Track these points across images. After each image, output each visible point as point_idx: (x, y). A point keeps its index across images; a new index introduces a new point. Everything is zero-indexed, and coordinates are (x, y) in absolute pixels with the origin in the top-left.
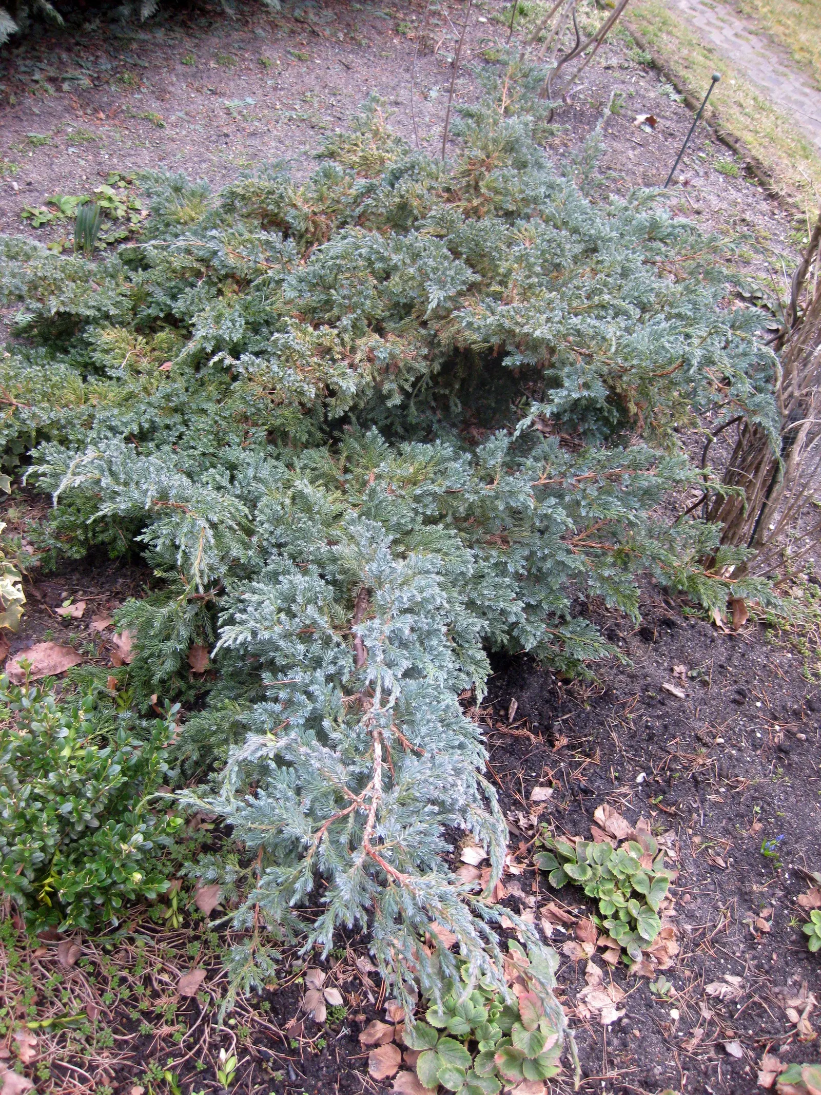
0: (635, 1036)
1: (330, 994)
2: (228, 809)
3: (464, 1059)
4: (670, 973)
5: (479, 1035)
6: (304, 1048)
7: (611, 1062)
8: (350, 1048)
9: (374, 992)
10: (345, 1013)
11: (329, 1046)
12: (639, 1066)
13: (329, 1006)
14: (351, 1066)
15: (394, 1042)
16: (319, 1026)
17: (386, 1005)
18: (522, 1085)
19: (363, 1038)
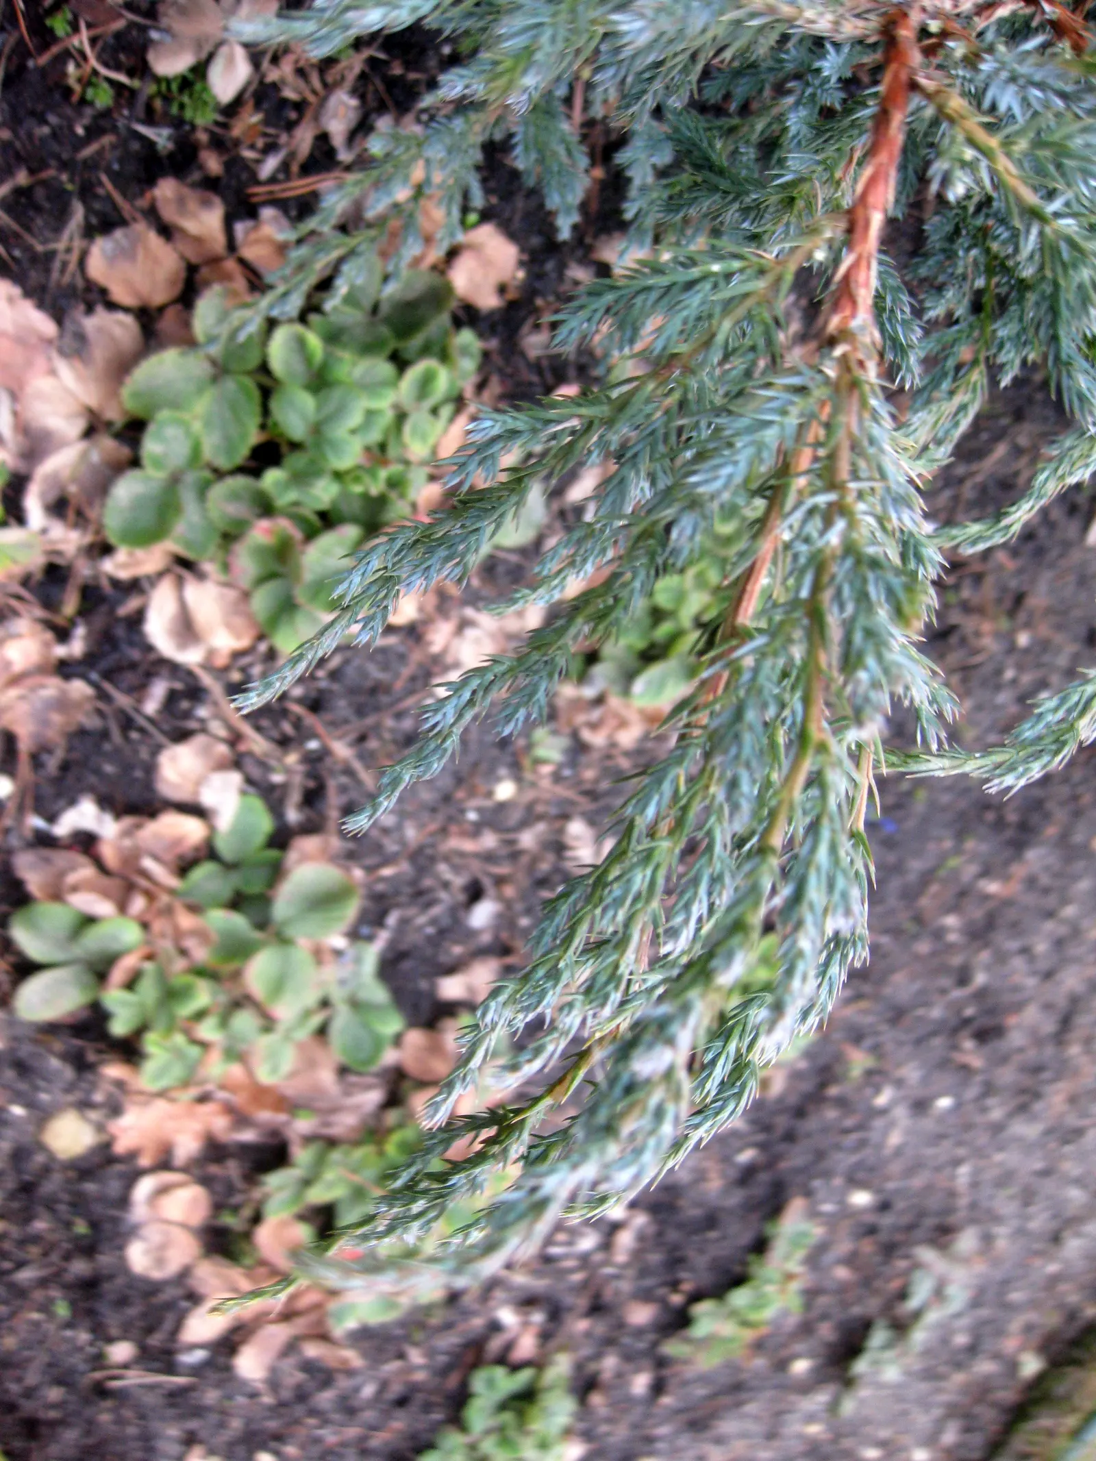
1: (231, 60)
3: (229, 446)
4: (579, 748)
5: (296, 461)
6: (66, 55)
7: (362, 739)
8: (131, 168)
9: (285, 167)
10: (204, 119)
11: (106, 114)
13: (200, 70)
14: (87, 192)
15: (192, 269)
16: (141, 69)
17: (267, 213)
18: (232, 594)
19: (166, 190)
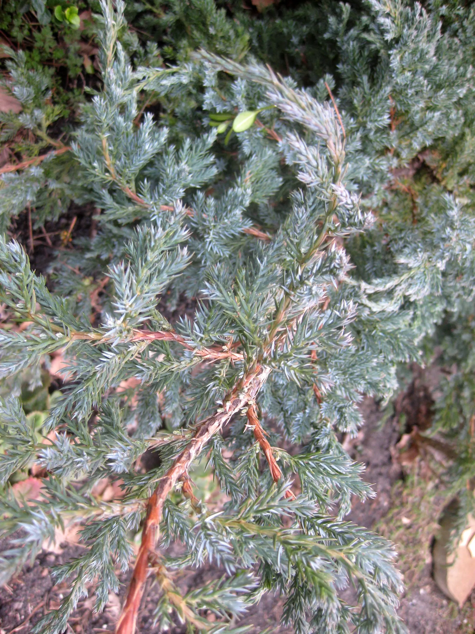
0: (42, 572)
2: (117, 91)
12: (14, 591)
